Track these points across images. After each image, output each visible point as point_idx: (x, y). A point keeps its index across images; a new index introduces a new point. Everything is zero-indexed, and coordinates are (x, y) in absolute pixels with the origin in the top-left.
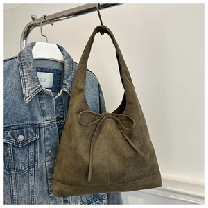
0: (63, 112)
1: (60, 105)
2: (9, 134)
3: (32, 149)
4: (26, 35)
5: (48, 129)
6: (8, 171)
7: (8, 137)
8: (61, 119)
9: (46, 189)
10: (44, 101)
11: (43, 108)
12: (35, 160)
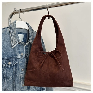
0: (28, 51)
1: (27, 48)
2: (4, 62)
3: (14, 69)
4: (11, 17)
5: (22, 59)
6: (3, 78)
7: (4, 63)
8: (27, 54)
9: (20, 86)
10: (20, 47)
11: (20, 50)
12: (16, 73)
